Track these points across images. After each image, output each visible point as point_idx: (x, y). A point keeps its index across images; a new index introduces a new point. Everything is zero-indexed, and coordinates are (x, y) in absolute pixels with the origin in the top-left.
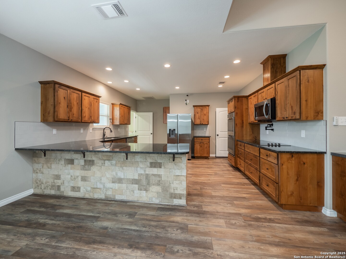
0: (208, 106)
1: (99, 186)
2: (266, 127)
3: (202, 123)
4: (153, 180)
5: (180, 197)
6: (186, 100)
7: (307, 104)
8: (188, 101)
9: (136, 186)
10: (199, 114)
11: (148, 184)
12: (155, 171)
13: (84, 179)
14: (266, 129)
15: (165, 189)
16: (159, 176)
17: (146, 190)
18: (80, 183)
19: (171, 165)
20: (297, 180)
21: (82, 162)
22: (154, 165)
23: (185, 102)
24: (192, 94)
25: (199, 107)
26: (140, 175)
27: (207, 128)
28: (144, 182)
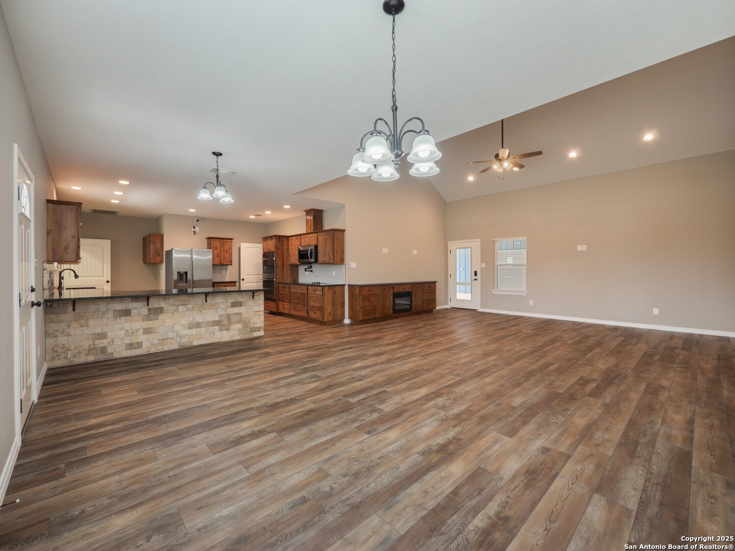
0: (231, 239)
1: (170, 335)
2: (305, 269)
3: (222, 262)
4: (234, 319)
5: (259, 329)
6: (194, 227)
7: (337, 254)
8: (197, 229)
9: (217, 327)
10: (218, 250)
11: (230, 323)
12: (236, 310)
13: (147, 331)
14: (306, 271)
15: (246, 325)
16: (240, 314)
17: (227, 330)
18: (141, 337)
19: (251, 302)
20: (332, 304)
21: (145, 311)
22: (235, 305)
23: (193, 230)
24: (204, 219)
25: (219, 240)
26: (220, 316)
27: (226, 270)
28: (225, 322)
